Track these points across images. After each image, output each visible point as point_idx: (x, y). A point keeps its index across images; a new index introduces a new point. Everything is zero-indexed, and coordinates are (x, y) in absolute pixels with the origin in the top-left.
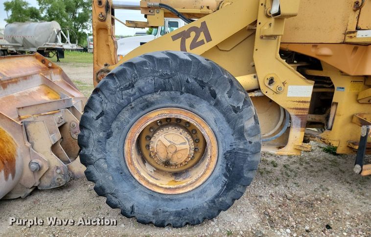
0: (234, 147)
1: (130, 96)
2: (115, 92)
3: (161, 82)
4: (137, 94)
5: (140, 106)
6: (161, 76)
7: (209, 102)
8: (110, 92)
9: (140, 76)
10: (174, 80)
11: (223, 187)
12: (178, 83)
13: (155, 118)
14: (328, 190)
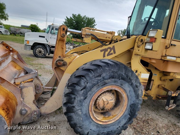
0: (135, 102)
1: (99, 80)
2: (92, 78)
3: (112, 75)
4: (102, 79)
5: (102, 84)
6: (113, 72)
7: (129, 83)
8: (90, 78)
9: (104, 72)
10: (117, 74)
11: (128, 120)
12: (119, 75)
13: (105, 90)
14: (149, 115)
